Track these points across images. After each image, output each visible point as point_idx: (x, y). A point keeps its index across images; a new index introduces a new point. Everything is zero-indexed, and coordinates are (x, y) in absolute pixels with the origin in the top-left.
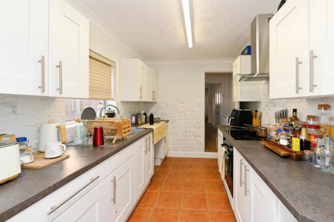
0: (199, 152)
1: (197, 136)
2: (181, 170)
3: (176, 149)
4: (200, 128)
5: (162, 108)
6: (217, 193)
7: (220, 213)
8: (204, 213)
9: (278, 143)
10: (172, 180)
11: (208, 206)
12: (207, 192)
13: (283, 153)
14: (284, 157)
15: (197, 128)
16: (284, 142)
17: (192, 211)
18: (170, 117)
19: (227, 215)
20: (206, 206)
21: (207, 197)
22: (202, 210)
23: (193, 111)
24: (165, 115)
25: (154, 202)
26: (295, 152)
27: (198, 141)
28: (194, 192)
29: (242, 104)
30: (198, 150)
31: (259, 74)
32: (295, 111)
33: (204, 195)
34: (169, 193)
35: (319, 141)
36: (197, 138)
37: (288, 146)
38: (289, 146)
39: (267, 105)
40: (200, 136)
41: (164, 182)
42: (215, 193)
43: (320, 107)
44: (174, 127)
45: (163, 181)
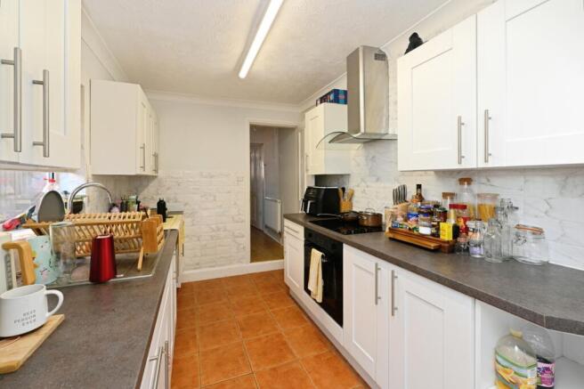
0: (241, 263)
1: (237, 237)
2: (219, 302)
3: (198, 265)
4: (242, 222)
5: (168, 189)
6: (299, 327)
7: (316, 357)
8: (295, 365)
9: (415, 232)
10: (213, 325)
11: (295, 352)
12: (281, 329)
13: (432, 245)
14: (436, 251)
15: (237, 222)
16: (425, 231)
17: (274, 369)
18: (186, 204)
19: (329, 357)
20: (292, 353)
21: (286, 338)
22: (289, 361)
23: (229, 192)
24: (176, 202)
25: (195, 377)
26: (448, 242)
27: (240, 244)
28: (262, 336)
29: (319, 179)
30: (239, 262)
31: (363, 134)
32: (419, 187)
33: (279, 335)
34: (217, 350)
35: (471, 224)
36: (238, 240)
37: (433, 235)
38: (436, 235)
39: (363, 180)
40: (243, 236)
41: (197, 333)
42: (294, 327)
43: (462, 181)
44: (193, 225)
45: (194, 330)
